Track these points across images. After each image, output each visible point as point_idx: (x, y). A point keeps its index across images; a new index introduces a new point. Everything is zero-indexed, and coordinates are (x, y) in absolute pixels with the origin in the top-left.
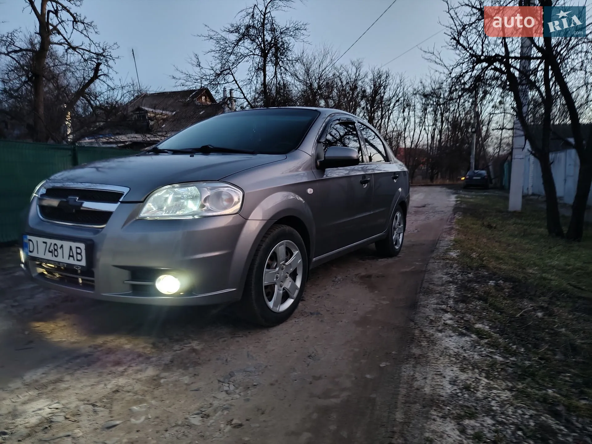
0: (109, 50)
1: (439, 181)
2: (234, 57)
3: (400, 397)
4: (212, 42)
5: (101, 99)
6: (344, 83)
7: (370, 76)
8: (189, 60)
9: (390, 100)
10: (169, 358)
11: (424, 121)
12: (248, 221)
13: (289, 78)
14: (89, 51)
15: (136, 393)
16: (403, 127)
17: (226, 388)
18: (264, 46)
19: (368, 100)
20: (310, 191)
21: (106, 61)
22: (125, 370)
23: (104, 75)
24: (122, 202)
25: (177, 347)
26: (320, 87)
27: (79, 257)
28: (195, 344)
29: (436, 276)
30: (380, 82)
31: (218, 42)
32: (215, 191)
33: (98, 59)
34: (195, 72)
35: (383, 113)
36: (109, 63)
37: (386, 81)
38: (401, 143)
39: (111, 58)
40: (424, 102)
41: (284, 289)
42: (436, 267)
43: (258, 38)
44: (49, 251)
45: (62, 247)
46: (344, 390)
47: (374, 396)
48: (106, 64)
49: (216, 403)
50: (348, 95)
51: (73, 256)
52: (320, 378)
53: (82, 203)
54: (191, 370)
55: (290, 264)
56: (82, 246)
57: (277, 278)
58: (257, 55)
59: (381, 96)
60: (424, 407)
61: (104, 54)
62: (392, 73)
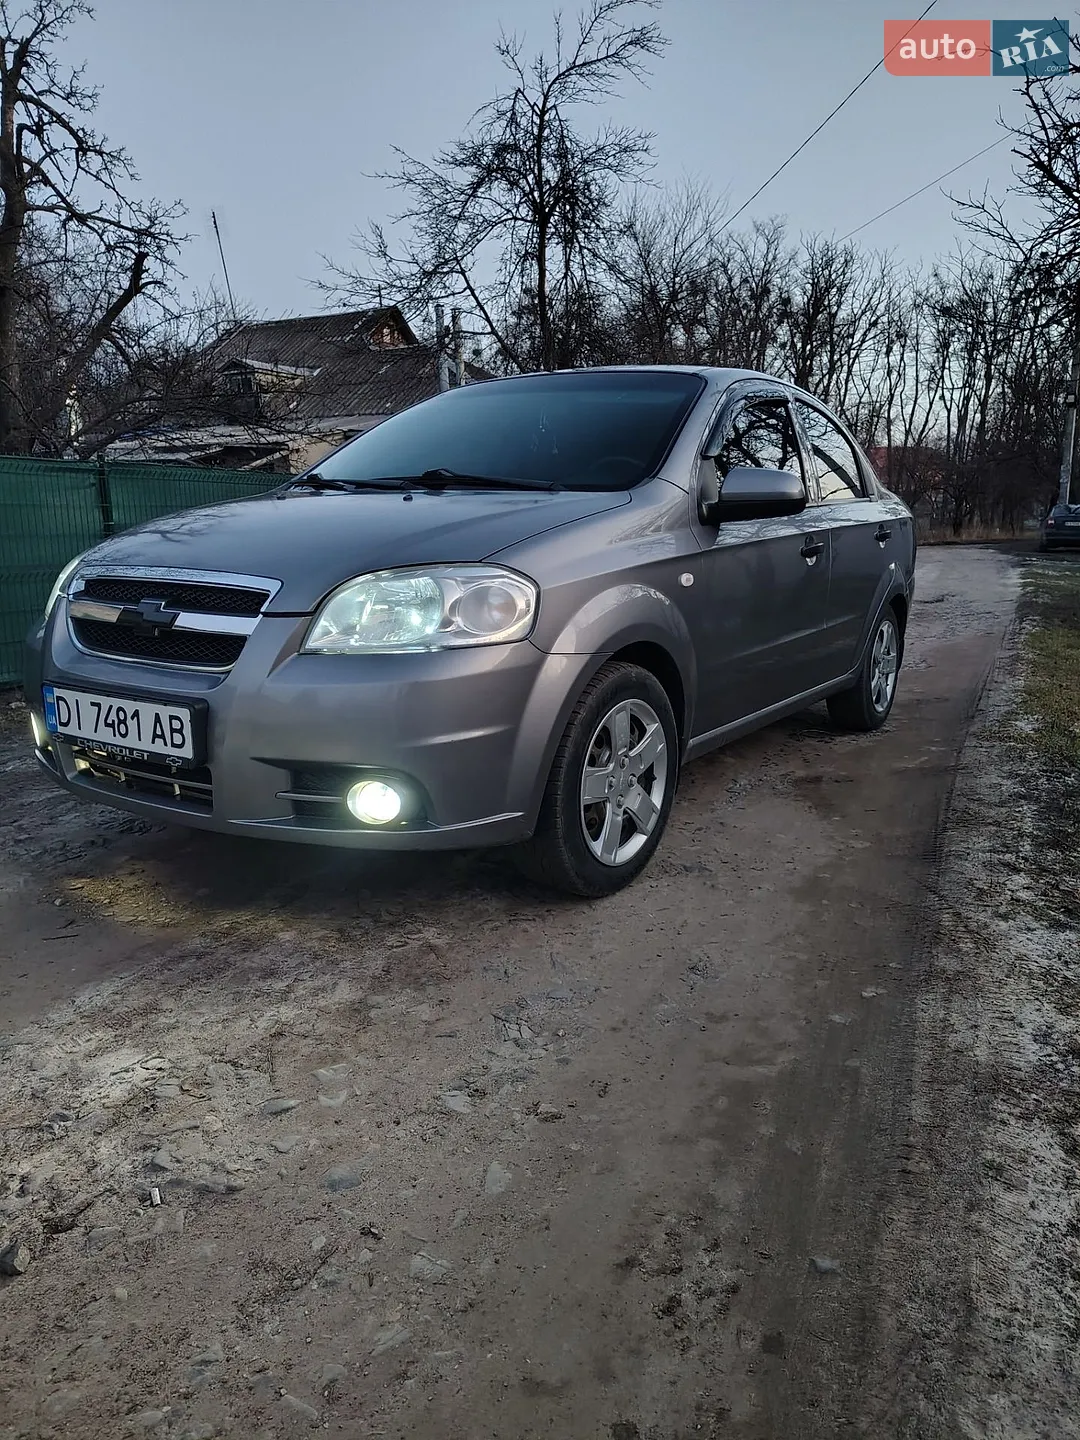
0: (164, 220)
1: (977, 531)
2: (468, 226)
3: (917, 1069)
4: (413, 191)
5: (150, 342)
6: (736, 281)
7: (804, 260)
8: (360, 241)
9: (854, 321)
10: (381, 963)
11: (942, 377)
12: (550, 657)
13: (602, 278)
14: (118, 225)
15: (320, 1040)
16: (886, 393)
17: (514, 1034)
18: (541, 195)
19: (796, 325)
20: (687, 579)
21: (159, 248)
22: (289, 989)
23: (156, 282)
24: (265, 614)
25: (392, 940)
26: (673, 296)
27: (178, 740)
28: (430, 934)
29: (985, 780)
30: (830, 275)
31: (426, 191)
32: (473, 586)
33: (139, 244)
34: (374, 271)
35: (836, 358)
36: (166, 254)
37: (844, 273)
38: (879, 434)
39: (169, 239)
40: (941, 326)
41: (625, 812)
42: (984, 759)
43: (525, 177)
44: (107, 725)
45: (136, 714)
46: (782, 1046)
47: (854, 1063)
48: (159, 256)
49: (496, 1066)
50: (744, 312)
51: (162, 736)
52: (723, 1018)
53: (176, 616)
54: (431, 990)
55: (640, 755)
56: (184, 714)
57: (611, 786)
58: (522, 219)
59: (829, 313)
60: (977, 1092)
61: (152, 230)
62: (859, 252)
